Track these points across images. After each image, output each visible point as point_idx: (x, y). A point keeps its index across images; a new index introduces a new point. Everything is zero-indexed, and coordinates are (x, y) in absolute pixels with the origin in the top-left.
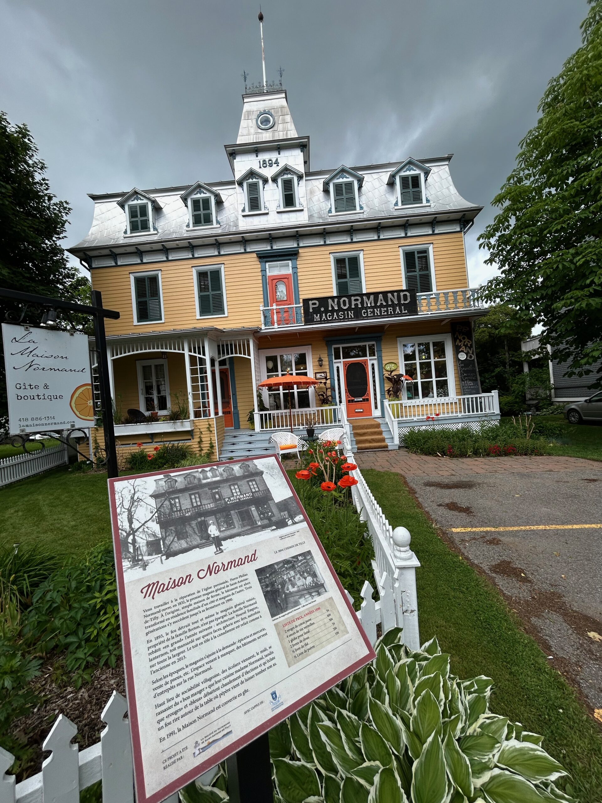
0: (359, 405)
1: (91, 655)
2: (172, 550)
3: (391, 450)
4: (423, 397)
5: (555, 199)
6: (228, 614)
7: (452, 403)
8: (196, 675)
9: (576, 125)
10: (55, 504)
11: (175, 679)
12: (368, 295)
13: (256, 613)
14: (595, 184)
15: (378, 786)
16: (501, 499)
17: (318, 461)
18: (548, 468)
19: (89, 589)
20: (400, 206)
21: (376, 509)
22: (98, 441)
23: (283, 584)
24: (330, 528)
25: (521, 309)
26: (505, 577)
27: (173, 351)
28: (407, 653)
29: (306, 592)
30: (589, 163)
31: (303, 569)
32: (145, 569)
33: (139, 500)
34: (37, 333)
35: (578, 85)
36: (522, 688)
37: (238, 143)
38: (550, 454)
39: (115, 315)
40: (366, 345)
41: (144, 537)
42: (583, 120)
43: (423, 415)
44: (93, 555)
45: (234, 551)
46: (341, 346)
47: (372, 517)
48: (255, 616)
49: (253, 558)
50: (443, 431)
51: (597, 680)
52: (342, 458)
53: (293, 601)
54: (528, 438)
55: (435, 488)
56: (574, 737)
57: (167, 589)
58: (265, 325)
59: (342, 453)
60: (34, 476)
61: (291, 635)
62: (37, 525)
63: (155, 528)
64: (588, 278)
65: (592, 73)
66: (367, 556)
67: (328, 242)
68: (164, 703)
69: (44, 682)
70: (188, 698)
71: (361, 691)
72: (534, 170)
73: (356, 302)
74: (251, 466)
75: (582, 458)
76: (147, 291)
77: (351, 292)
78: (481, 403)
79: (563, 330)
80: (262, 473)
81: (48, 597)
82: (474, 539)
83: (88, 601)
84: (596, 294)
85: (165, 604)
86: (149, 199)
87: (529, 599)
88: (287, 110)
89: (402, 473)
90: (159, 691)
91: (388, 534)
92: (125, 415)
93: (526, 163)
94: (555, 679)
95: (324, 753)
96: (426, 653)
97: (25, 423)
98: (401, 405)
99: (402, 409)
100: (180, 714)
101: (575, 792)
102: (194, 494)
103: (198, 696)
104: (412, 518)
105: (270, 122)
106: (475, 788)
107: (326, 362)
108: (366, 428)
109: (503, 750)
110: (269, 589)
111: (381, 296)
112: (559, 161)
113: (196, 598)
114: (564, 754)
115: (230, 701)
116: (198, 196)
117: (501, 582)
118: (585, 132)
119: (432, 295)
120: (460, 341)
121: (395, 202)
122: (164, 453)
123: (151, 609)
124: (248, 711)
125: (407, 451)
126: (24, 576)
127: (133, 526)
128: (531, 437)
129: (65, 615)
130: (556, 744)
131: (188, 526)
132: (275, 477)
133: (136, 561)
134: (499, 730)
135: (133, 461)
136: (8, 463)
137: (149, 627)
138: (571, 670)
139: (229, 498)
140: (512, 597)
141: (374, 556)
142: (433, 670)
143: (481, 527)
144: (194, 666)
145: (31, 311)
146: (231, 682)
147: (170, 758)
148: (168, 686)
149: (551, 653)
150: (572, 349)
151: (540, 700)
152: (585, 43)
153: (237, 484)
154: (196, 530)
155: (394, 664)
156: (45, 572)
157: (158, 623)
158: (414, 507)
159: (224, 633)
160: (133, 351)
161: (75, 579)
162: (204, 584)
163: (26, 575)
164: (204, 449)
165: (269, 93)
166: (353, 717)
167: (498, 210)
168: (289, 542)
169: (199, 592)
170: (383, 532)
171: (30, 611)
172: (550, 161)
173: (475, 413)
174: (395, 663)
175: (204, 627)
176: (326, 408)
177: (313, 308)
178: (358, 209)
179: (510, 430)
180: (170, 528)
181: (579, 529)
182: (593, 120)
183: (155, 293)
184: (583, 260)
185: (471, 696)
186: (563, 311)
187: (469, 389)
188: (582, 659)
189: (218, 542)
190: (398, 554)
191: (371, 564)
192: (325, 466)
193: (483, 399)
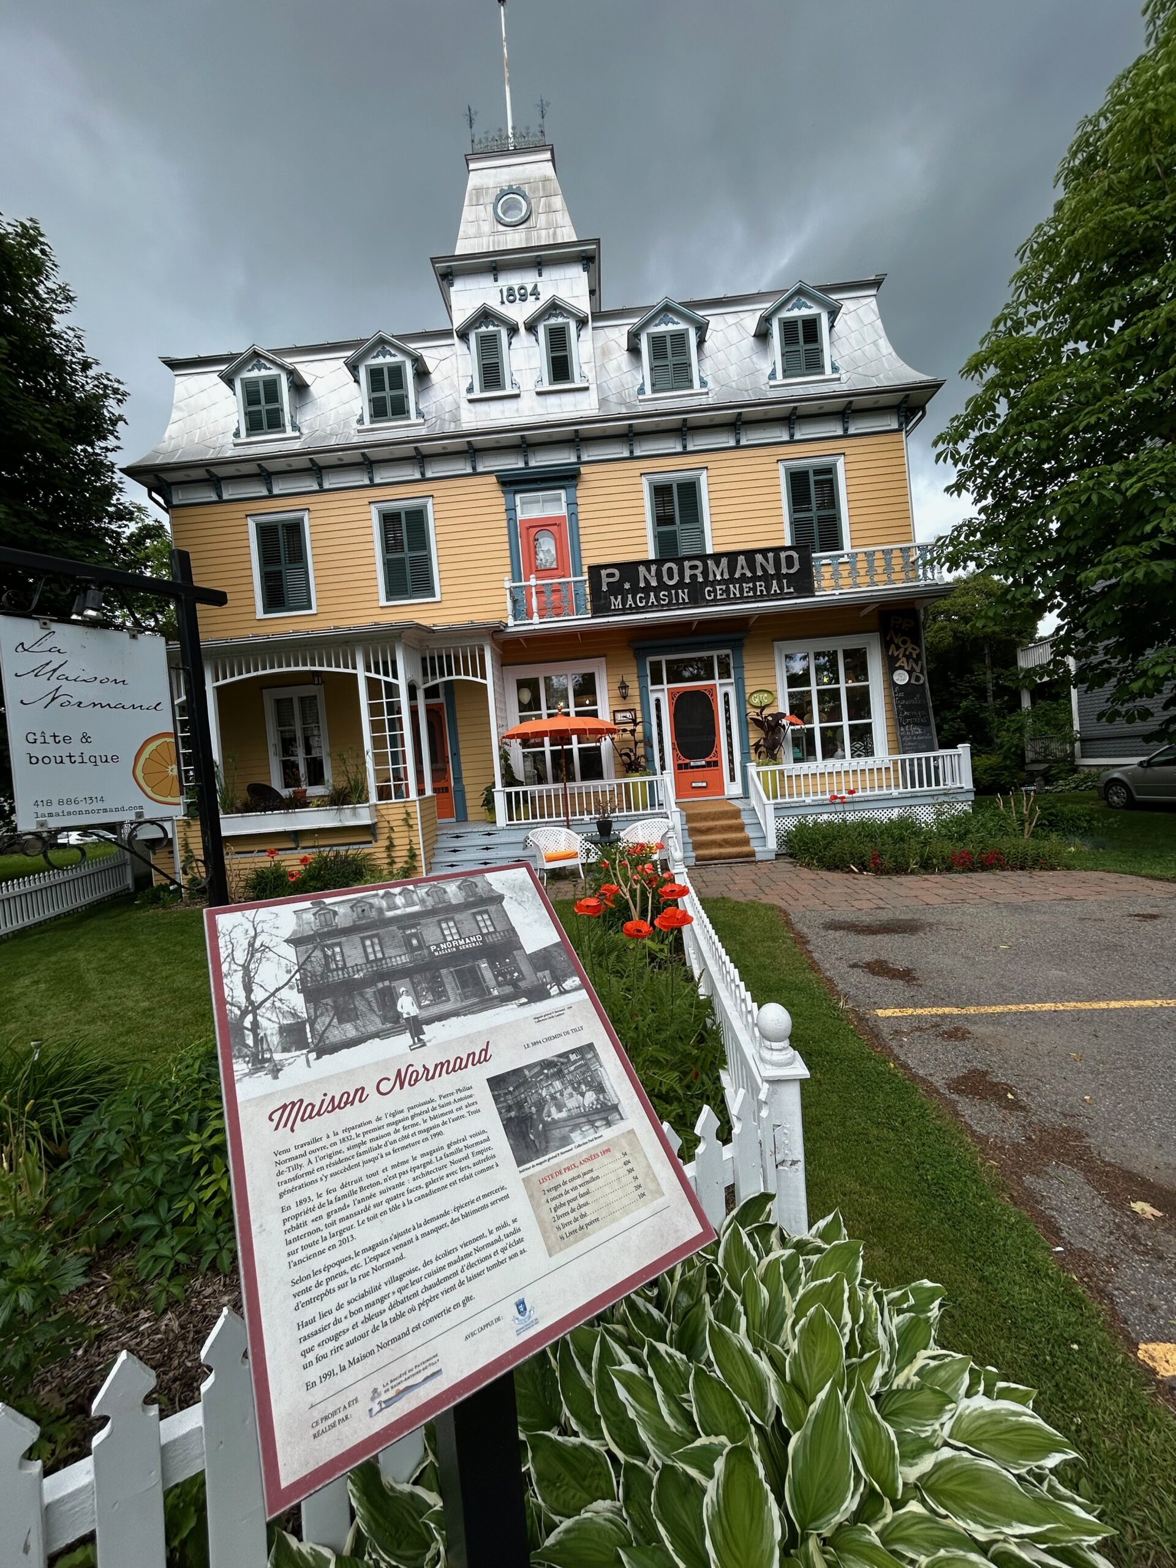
0: (699, 773)
1: (183, 1250)
2: (327, 1042)
3: (761, 861)
4: (824, 757)
5: (1085, 364)
6: (434, 1160)
7: (879, 770)
8: (375, 1269)
9: (1130, 213)
10: (109, 968)
11: (335, 1277)
12: (717, 557)
13: (487, 1158)
14: (1166, 334)
15: (722, 1478)
16: (971, 954)
17: (618, 882)
18: (1065, 893)
19: (178, 1127)
20: (780, 379)
21: (728, 972)
22: (191, 846)
23: (541, 1104)
24: (641, 1010)
25: (1016, 583)
26: (976, 1101)
27: (333, 669)
28: (783, 1241)
29: (583, 1120)
30: (1153, 292)
31: (579, 1078)
32: (276, 1077)
33: (265, 948)
34: (64, 635)
35: (1137, 131)
36: (1003, 1307)
37: (457, 253)
38: (1068, 868)
39: (218, 598)
40: (712, 657)
41: (274, 1018)
42: (1145, 205)
43: (823, 793)
44: (184, 1064)
45: (445, 1045)
46: (663, 658)
47: (720, 987)
48: (487, 1162)
49: (483, 1056)
50: (862, 824)
51: (1146, 1290)
52: (665, 875)
53: (559, 1136)
54: (1026, 837)
55: (845, 933)
56: (1099, 1394)
57: (319, 1114)
58: (515, 618)
59: (665, 868)
60: (68, 914)
61: (553, 1199)
62: (76, 1009)
63: (296, 1000)
64: (1148, 522)
65: (1164, 108)
66: (712, 1063)
67: (637, 453)
68: (313, 1320)
69: (94, 1302)
70: (360, 1310)
71: (695, 1310)
72: (1046, 306)
73: (693, 572)
74: (479, 885)
75: (1131, 874)
76: (282, 551)
77: (683, 551)
78: (936, 768)
79: (1099, 624)
80: (500, 898)
81: (99, 1143)
82: (919, 1029)
83: (176, 1150)
84: (1165, 552)
85: (316, 1140)
86: (282, 367)
87: (1022, 1140)
88: (555, 185)
89: (782, 904)
90: (305, 1298)
91: (750, 1020)
92: (242, 795)
93: (1030, 292)
94: (1066, 1289)
95: (623, 1422)
96: (819, 1240)
97: (46, 810)
98: (782, 772)
99: (782, 781)
100: (343, 1340)
101: (1096, 1493)
102: (370, 937)
103: (378, 1308)
104: (800, 990)
105: (521, 210)
106: (905, 1484)
107: (634, 691)
108: (713, 819)
109: (961, 1415)
110: (513, 1114)
111: (741, 559)
112: (1095, 287)
113: (374, 1130)
114: (1077, 1425)
115: (438, 1316)
116: (380, 360)
117: (968, 1108)
118: (1147, 228)
119: (842, 556)
120: (898, 648)
121: (769, 371)
122: (320, 869)
123: (288, 1151)
124: (473, 1334)
125: (791, 863)
126: (52, 1104)
127: (253, 997)
128: (1033, 835)
129: (133, 1175)
130: (1063, 1408)
131: (358, 998)
132: (527, 905)
133: (259, 1062)
134: (953, 1381)
135: (259, 884)
136: (17, 889)
137: (286, 1182)
138: (1097, 1272)
139: (438, 945)
140: (988, 1138)
141: (726, 1063)
142: (831, 1270)
143: (933, 1007)
144: (371, 1254)
145: (51, 591)
146: (439, 1282)
147: (326, 1418)
148: (322, 1289)
149: (1060, 1241)
150: (1114, 662)
151: (1037, 1327)
152: (1152, 44)
153: (452, 919)
154: (374, 1005)
155: (757, 1259)
156: (92, 1097)
157: (302, 1176)
158: (804, 970)
159: (427, 1195)
160: (256, 670)
161: (151, 1108)
162: (388, 1104)
163: (55, 1101)
164: (396, 860)
165: (518, 151)
166: (678, 1355)
167: (974, 388)
168: (551, 1027)
169: (379, 1119)
170: (741, 1015)
171: (67, 1169)
172: (1077, 287)
173: (925, 788)
174: (760, 1258)
175: (390, 1184)
176: (636, 779)
177: (608, 584)
178: (697, 387)
179: (992, 820)
180: (324, 1001)
181: (1121, 1009)
182: (1163, 205)
183: (298, 555)
184: (1140, 485)
185: (901, 1317)
186: (1097, 588)
187: (912, 741)
188: (1118, 1252)
189: (415, 1027)
190: (766, 1055)
191: (718, 1078)
192: (633, 892)
193: (940, 761)
